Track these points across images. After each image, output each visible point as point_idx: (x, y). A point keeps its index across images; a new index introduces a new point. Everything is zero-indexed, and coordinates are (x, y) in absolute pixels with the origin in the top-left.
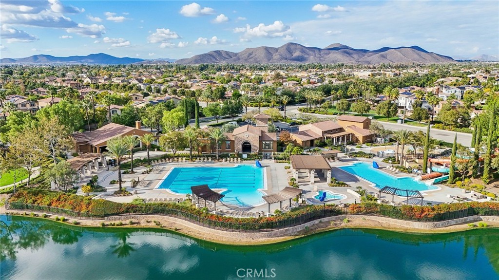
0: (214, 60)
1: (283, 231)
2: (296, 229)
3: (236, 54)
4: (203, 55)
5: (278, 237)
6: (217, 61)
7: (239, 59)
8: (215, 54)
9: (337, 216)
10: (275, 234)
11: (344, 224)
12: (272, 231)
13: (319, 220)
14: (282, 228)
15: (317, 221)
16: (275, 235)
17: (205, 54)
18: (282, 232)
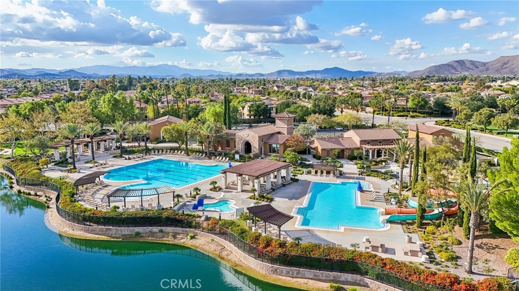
0: (453, 71)
1: (102, 228)
2: (121, 231)
3: (484, 64)
4: (439, 66)
5: (96, 234)
6: (457, 73)
7: (487, 69)
8: (455, 64)
9: (184, 229)
10: (92, 230)
11: (185, 241)
12: (90, 226)
13: (160, 228)
14: (102, 225)
15: (156, 229)
16: (93, 232)
17: (443, 65)
18: (102, 230)
